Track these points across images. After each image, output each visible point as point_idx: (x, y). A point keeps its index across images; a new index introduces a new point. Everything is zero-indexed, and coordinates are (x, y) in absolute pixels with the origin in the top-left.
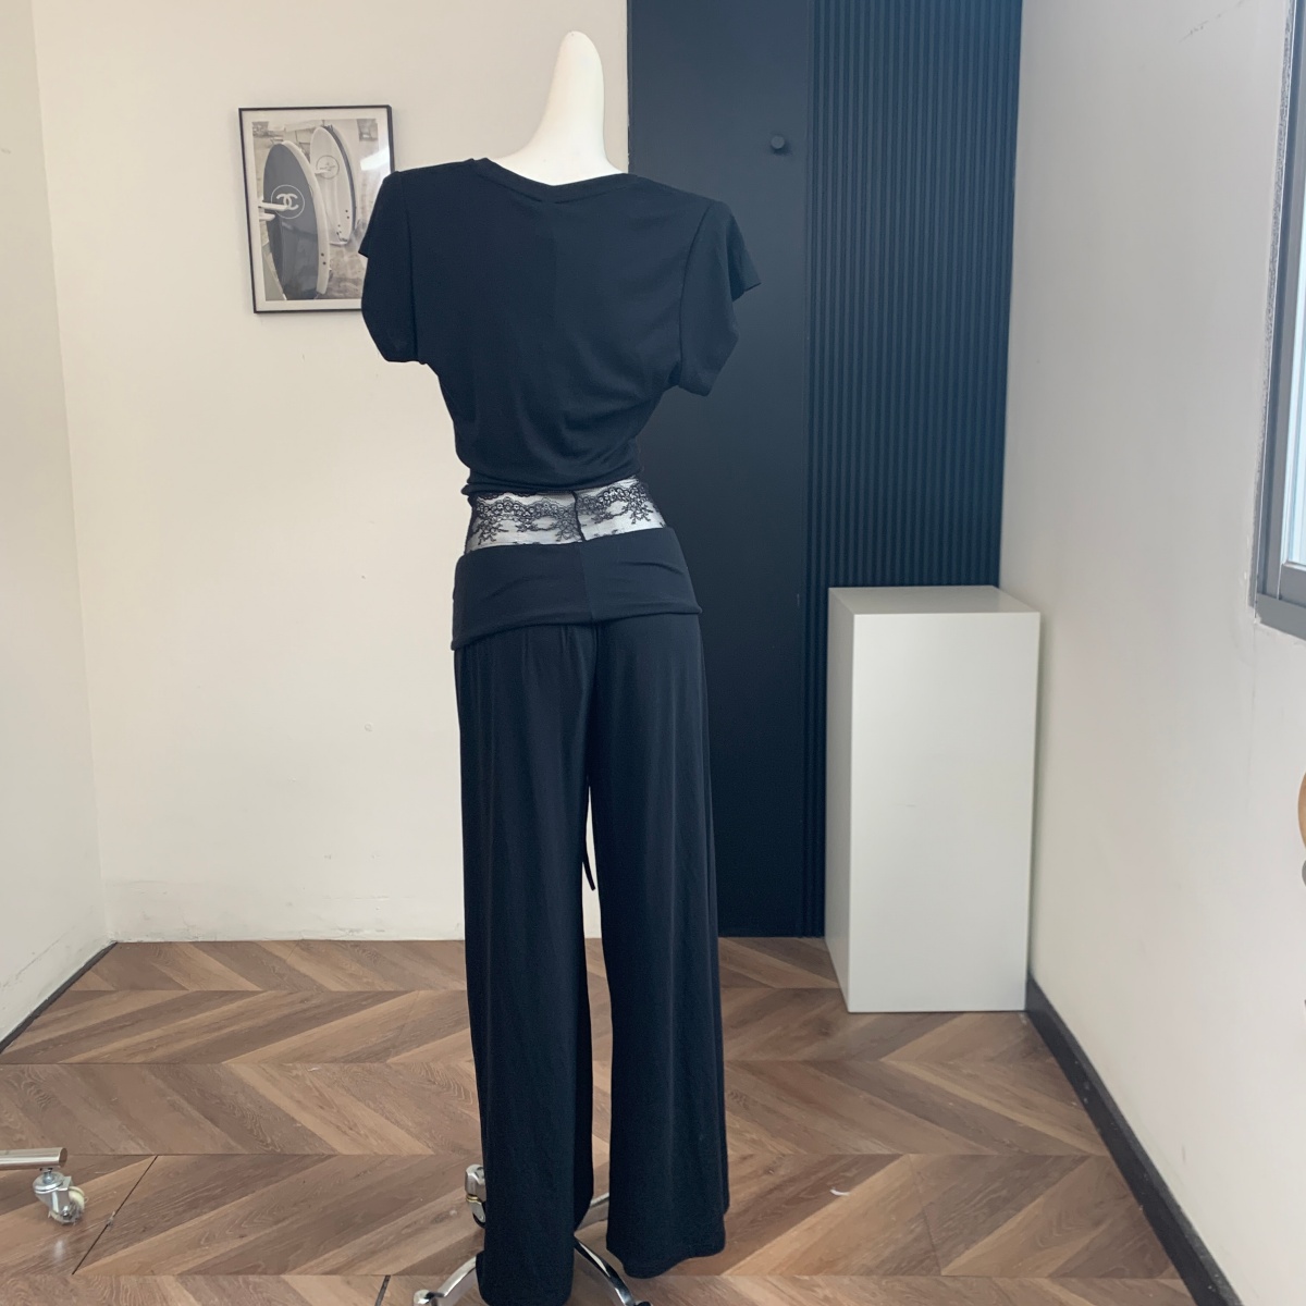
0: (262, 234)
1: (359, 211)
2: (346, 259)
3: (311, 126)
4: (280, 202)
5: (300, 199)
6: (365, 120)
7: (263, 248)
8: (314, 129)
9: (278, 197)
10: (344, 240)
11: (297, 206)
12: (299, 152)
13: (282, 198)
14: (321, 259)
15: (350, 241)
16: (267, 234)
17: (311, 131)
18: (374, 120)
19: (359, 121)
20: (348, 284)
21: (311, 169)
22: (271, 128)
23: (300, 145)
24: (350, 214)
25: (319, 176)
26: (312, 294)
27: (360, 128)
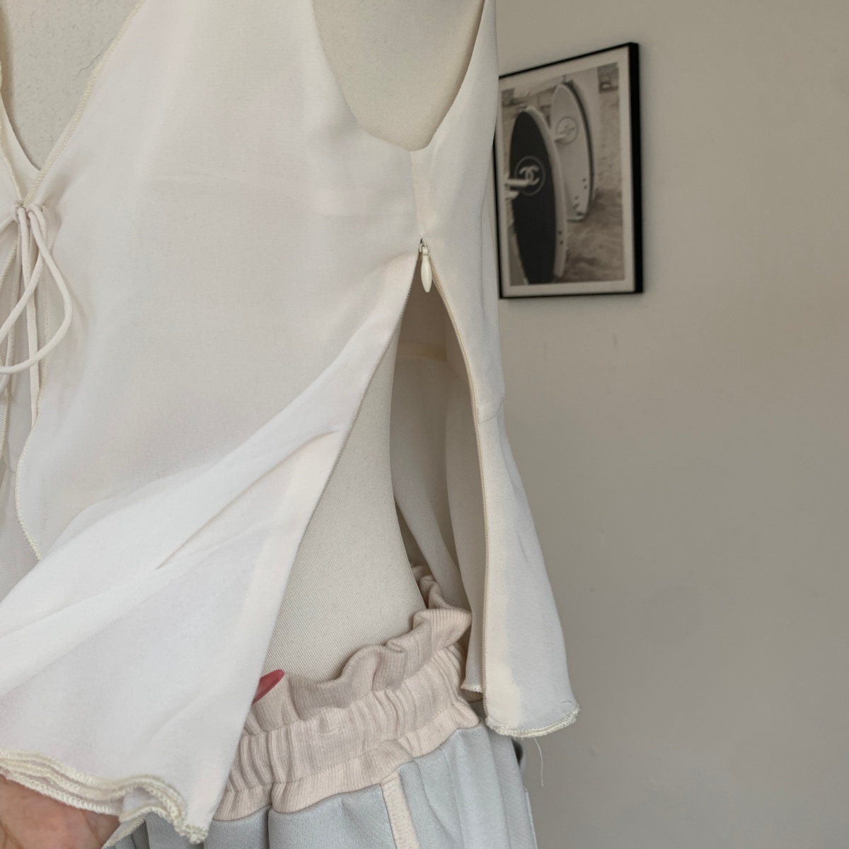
0: (508, 214)
1: (596, 178)
2: (583, 235)
3: (551, 85)
4: (522, 177)
5: (540, 171)
6: (606, 67)
7: (509, 228)
8: (555, 88)
9: (522, 171)
10: (579, 214)
11: (537, 181)
12: (540, 117)
13: (524, 173)
14: (559, 238)
15: (588, 215)
16: (511, 214)
17: (552, 90)
18: (614, 65)
19: (600, 69)
20: (583, 265)
21: (551, 134)
22: (516, 95)
23: (542, 108)
24: (587, 183)
25: (558, 141)
26: (548, 277)
27: (600, 77)
